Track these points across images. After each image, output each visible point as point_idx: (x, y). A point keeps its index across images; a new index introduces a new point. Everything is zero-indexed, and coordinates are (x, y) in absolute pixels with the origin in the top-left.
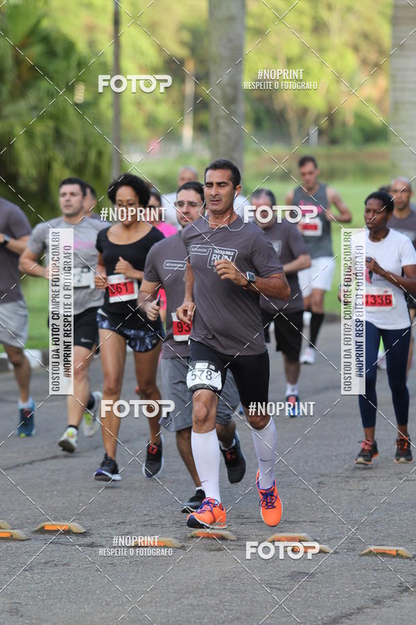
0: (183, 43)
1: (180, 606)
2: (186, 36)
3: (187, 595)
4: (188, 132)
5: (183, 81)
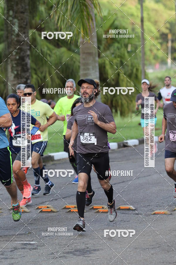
0: (167, 28)
1: (171, 236)
2: (168, 25)
3: (173, 232)
4: (169, 61)
5: (167, 42)
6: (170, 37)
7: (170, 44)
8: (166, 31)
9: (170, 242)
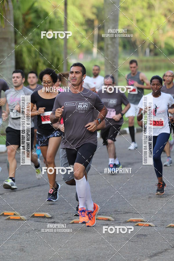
0: (93, 13)
1: (91, 248)
2: (95, 10)
3: (94, 243)
4: (95, 50)
5: (93, 29)
6: (96, 23)
7: (96, 32)
8: (92, 17)
9: (90, 256)
